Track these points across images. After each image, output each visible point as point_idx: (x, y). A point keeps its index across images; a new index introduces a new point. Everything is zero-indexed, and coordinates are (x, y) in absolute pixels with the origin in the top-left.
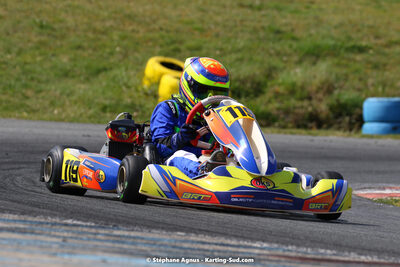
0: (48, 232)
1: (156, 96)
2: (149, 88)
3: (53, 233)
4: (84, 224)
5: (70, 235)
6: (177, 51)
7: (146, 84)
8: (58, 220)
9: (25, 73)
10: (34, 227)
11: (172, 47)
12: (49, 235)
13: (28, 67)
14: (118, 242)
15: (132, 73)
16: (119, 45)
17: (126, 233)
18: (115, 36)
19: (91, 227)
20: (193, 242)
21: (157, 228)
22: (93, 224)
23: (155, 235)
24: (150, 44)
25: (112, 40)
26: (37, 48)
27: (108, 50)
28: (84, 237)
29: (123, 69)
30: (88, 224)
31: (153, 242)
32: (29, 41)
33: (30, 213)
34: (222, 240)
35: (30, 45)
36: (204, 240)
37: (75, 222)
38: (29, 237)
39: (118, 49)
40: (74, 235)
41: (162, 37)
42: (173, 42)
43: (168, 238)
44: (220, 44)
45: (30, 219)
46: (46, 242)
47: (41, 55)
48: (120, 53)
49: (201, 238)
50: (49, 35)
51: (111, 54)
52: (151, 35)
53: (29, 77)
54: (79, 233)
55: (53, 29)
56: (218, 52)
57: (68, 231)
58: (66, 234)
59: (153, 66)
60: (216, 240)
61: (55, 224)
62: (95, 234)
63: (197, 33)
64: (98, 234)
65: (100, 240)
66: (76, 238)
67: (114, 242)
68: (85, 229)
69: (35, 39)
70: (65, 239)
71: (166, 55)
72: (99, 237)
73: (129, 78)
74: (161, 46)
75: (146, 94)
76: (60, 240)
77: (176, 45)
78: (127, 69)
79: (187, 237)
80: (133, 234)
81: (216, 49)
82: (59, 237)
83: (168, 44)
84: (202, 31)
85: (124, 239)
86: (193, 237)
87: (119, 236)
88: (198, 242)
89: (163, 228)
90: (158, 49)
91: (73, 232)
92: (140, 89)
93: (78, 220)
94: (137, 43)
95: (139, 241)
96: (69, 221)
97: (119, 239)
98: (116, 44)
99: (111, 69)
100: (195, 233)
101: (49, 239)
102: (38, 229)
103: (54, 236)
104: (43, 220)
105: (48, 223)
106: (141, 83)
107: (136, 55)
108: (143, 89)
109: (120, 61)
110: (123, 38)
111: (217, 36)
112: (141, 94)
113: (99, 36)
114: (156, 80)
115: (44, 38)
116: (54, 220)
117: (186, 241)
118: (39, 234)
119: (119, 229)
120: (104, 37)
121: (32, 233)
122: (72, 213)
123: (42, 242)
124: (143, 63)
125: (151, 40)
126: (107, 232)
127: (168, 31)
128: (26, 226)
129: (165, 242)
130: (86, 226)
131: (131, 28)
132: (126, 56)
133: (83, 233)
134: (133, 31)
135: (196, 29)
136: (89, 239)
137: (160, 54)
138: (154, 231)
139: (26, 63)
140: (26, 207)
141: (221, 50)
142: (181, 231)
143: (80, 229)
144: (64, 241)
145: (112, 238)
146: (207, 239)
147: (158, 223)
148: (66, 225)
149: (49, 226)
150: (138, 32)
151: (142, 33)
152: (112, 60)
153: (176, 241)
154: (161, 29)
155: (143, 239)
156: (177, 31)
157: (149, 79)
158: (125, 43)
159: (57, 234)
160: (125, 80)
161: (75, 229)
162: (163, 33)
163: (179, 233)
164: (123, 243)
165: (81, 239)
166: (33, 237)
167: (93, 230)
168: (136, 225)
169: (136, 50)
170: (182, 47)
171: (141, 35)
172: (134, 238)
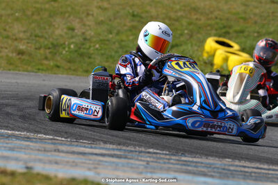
0: (136, 157)
1: (212, 64)
2: (208, 59)
3: (140, 158)
4: (161, 152)
5: (152, 159)
6: (227, 33)
7: (205, 56)
8: (143, 149)
9: (122, 47)
10: (127, 154)
11: (224, 31)
12: (137, 159)
13: (123, 43)
14: (184, 165)
15: (196, 48)
16: (186, 29)
17: (191, 159)
18: (184, 22)
19: (166, 154)
20: (237, 166)
21: (212, 156)
22: (167, 153)
23: (211, 160)
24: (209, 28)
25: (182, 25)
26: (130, 30)
27: (179, 32)
28: (161, 161)
29: (189, 45)
30: (164, 152)
31: (209, 166)
32: (125, 25)
33: (124, 144)
34: (258, 165)
35: (126, 28)
36: (245, 165)
37: (155, 151)
38: (123, 161)
39: (186, 32)
40: (155, 160)
41: (217, 24)
42: (224, 27)
43: (220, 163)
44: (257, 29)
45: (124, 148)
46: (135, 164)
47: (132, 35)
48: (187, 34)
49: (243, 163)
50: (139, 21)
51: (181, 35)
52: (209, 22)
53: (125, 50)
54: (158, 158)
55: (142, 18)
56: (256, 34)
57: (150, 157)
58: (148, 159)
59: (210, 44)
60: (253, 165)
61: (141, 152)
62: (169, 159)
63: (241, 21)
64: (171, 159)
65: (172, 164)
66: (156, 162)
67: (182, 165)
68: (162, 156)
69: (129, 24)
70: (148, 163)
71: (220, 36)
72: (172, 161)
73: (193, 52)
74: (216, 30)
75: (205, 63)
76: (144, 163)
77: (227, 29)
78: (192, 46)
79: (233, 163)
80: (195, 160)
81: (254, 32)
82: (144, 161)
83: (221, 29)
84: (245, 19)
85: (189, 163)
86: (237, 163)
87: (185, 161)
88: (240, 166)
89: (216, 156)
90: (214, 32)
91: (154, 158)
92: (201, 59)
93: (158, 149)
94: (200, 28)
95: (199, 165)
96: (151, 150)
97: (185, 163)
98: (184, 28)
99: (181, 45)
100: (239, 160)
101: (137, 162)
102: (130, 155)
103: (141, 160)
104: (133, 149)
105: (136, 151)
106: (202, 55)
107: (199, 36)
108: (203, 59)
109: (188, 40)
110: (190, 24)
111: (256, 23)
112: (202, 63)
113: (173, 22)
114: (212, 53)
115: (135, 23)
116: (140, 149)
117: (232, 165)
118: (130, 159)
119: (186, 156)
120: (177, 23)
121: (126, 158)
122: (153, 144)
123: (132, 164)
124: (204, 41)
125: (209, 25)
126: (177, 158)
127: (221, 19)
128: (122, 153)
129: (217, 166)
130: (163, 154)
131: (195, 17)
132: (191, 36)
133: (161, 158)
134: (197, 19)
135: (242, 18)
136: (165, 163)
137: (215, 35)
138: (210, 158)
139: (122, 41)
140: (122, 140)
141: (258, 32)
142: (229, 158)
143: (158, 156)
144: (148, 164)
145: (181, 163)
146: (247, 164)
147: (213, 152)
148: (149, 153)
149: (137, 153)
150: (200, 20)
151: (203, 20)
152: (182, 39)
153: (225, 165)
154: (216, 18)
155: (202, 163)
156: (227, 19)
157: (208, 53)
158: (191, 27)
159: (143, 159)
160: (191, 53)
161: (154, 155)
162: (218, 21)
163: (227, 160)
164: (188, 166)
165: (159, 163)
166: (126, 160)
167: (168, 157)
168: (197, 153)
169: (198, 32)
170: (231, 31)
171: (202, 22)
172: (196, 162)
